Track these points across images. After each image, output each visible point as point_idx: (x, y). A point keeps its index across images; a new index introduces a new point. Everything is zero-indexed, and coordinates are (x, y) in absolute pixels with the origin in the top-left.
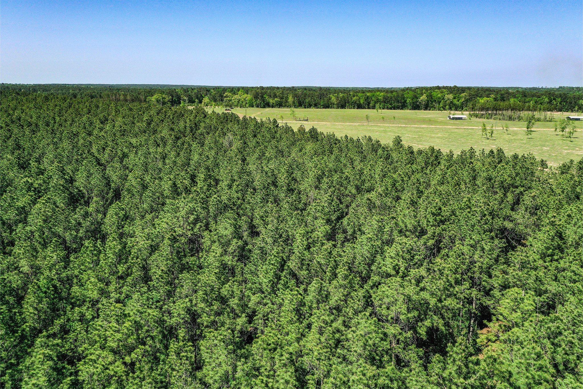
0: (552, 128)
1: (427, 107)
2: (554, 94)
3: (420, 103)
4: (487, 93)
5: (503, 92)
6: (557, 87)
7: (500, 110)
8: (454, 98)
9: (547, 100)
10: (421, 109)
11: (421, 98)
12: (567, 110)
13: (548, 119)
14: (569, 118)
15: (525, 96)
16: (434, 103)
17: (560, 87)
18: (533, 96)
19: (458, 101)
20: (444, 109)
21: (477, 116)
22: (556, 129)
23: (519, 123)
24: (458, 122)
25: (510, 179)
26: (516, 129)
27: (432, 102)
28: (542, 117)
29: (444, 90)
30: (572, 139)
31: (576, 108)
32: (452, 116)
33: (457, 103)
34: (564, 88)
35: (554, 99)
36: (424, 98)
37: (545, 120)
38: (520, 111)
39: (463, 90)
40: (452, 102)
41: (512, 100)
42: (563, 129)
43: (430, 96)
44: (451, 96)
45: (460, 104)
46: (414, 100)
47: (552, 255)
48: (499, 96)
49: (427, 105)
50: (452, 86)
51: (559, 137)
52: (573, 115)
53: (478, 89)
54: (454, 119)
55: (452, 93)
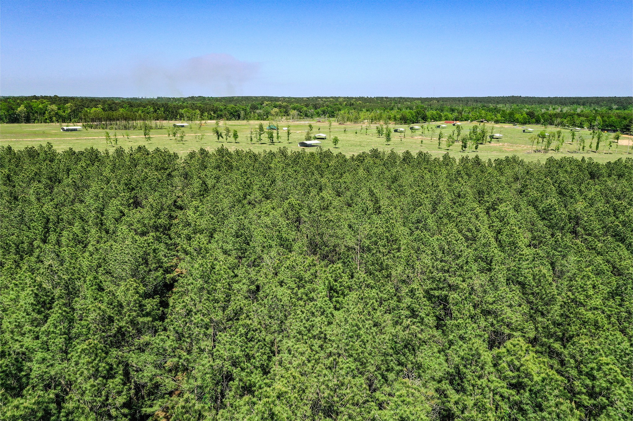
0: (165, 134)
1: (28, 120)
2: (157, 105)
3: (19, 115)
4: (94, 103)
5: (109, 102)
6: (156, 97)
7: (114, 120)
8: (59, 109)
9: (152, 109)
10: (22, 122)
11: (19, 109)
12: (171, 119)
13: (158, 127)
14: (174, 125)
15: (131, 106)
16: (36, 115)
17: (158, 98)
18: (139, 106)
19: (64, 112)
20: (52, 121)
21: (91, 127)
22: (169, 135)
23: (134, 131)
24: (74, 133)
25: (160, 164)
26: (134, 137)
27: (33, 114)
28: (154, 126)
29: (44, 101)
30: (184, 142)
31: (178, 117)
32: (65, 128)
33: (64, 114)
34: (162, 98)
35: (158, 109)
36: (21, 108)
37: (156, 128)
38: (133, 120)
39: (66, 100)
40: (57, 114)
41: (121, 110)
42: (174, 134)
43: (29, 107)
44: (54, 107)
45: (67, 116)
46: (10, 112)
47: (203, 195)
48: (106, 106)
49: (27, 117)
50: (52, 95)
51: (173, 141)
52: (178, 123)
53: (82, 99)
54: (68, 130)
55: (54, 103)
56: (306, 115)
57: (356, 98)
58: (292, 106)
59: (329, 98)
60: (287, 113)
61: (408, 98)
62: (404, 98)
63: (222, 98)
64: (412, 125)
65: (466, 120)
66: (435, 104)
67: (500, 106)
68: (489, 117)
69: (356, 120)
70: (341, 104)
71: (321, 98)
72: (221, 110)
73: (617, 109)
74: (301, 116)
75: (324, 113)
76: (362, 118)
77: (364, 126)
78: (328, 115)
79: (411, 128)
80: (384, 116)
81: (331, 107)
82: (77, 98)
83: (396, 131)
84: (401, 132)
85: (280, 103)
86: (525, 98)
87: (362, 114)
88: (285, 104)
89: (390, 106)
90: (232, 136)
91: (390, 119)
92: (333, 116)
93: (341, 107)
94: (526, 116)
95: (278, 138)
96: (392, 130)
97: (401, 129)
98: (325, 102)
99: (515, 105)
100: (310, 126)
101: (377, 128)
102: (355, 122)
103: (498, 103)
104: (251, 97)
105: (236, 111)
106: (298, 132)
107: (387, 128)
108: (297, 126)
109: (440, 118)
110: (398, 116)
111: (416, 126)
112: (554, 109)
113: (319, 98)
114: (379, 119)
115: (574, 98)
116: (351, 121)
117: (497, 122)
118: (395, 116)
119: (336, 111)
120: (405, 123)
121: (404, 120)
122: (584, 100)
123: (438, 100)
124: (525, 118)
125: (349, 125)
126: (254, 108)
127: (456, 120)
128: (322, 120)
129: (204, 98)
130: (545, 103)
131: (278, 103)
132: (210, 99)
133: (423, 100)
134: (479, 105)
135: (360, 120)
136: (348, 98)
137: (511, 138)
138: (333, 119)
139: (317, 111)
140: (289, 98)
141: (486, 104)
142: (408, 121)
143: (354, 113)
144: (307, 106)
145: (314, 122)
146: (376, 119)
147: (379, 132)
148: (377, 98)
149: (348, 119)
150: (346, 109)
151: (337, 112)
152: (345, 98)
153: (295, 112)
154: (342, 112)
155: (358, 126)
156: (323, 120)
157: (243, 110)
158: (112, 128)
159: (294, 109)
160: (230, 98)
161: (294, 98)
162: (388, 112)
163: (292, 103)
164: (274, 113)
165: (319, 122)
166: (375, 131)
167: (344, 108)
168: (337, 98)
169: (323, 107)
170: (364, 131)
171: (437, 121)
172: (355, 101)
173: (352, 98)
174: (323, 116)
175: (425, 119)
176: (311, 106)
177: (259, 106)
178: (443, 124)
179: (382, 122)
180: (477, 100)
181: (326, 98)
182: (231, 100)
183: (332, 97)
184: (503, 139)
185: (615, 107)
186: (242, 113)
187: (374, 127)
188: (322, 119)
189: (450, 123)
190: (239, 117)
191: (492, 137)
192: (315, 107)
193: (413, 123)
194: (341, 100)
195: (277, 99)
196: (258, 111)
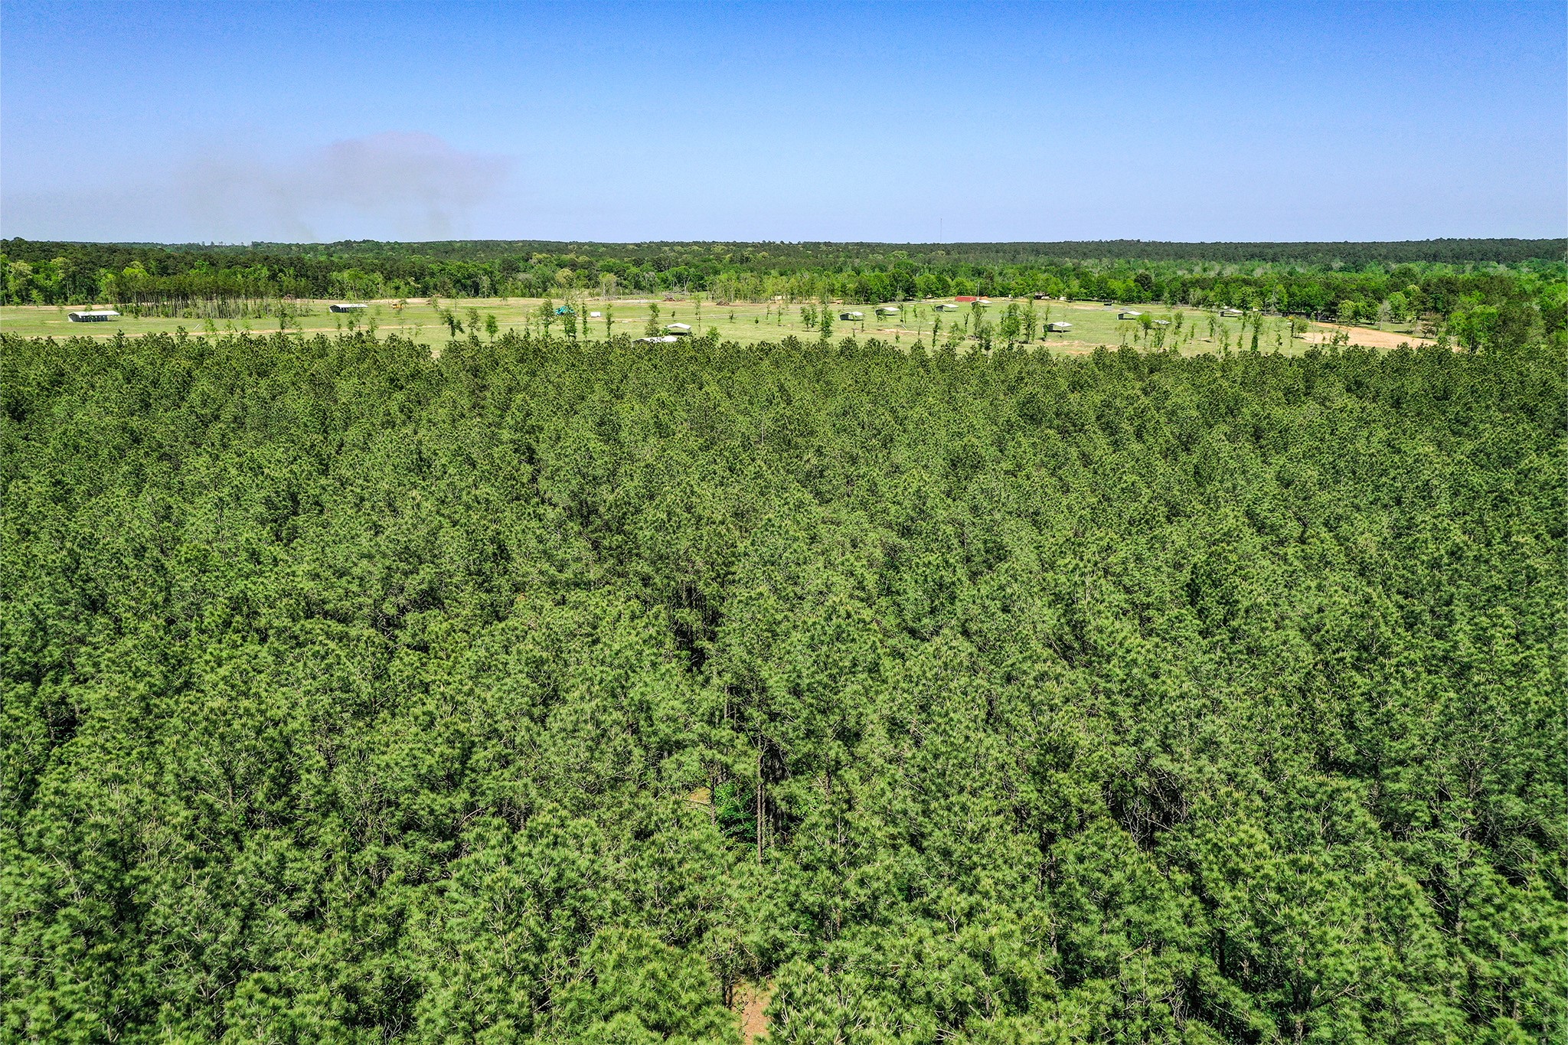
0: (324, 326)
2: (278, 261)
6: (249, 243)
7: (193, 295)
8: (36, 271)
9: (265, 272)
12: (312, 295)
14: (337, 308)
17: (255, 245)
19: (48, 277)
22: (339, 326)
31: (330, 290)
32: (78, 314)
34: (268, 246)
35: (281, 271)
38: (237, 296)
39: (49, 249)
40: (35, 282)
42: (351, 326)
44: (24, 266)
45: (56, 288)
48: (153, 263)
50: (9, 238)
52: (341, 304)
54: (86, 319)
55: (19, 256)
56: (638, 286)
57: (754, 245)
58: (601, 263)
59: (688, 244)
60: (592, 282)
61: (879, 245)
62: (869, 245)
63: (423, 244)
64: (882, 306)
65: (1002, 294)
66: (942, 260)
67: (1087, 264)
68: (1052, 287)
69: (756, 295)
70: (719, 259)
71: (671, 245)
72: (432, 275)
73: (1341, 269)
74: (626, 287)
75: (680, 280)
76: (770, 290)
77: (774, 308)
78: (689, 284)
79: (880, 312)
80: (821, 284)
81: (697, 267)
82: (72, 245)
83: (845, 317)
84: (855, 320)
85: (572, 256)
86: (1147, 244)
87: (769, 283)
88: (582, 259)
89: (836, 262)
90: (483, 329)
91: (832, 291)
92: (703, 288)
93: (719, 266)
94: (1132, 284)
95: (585, 332)
96: (837, 317)
97: (858, 314)
98: (681, 254)
99: (1122, 261)
100: (654, 308)
101: (803, 311)
102: (754, 301)
103: (1085, 256)
104: (497, 244)
105: (470, 277)
106: (626, 321)
107: (824, 313)
108: (623, 308)
109: (943, 290)
110: (851, 286)
111: (890, 308)
112: (1205, 270)
113: (666, 244)
114: (809, 293)
115: (1255, 245)
116: (745, 297)
117: (1070, 298)
118: (844, 286)
119: (708, 274)
120: (867, 301)
121: (865, 295)
122: (1278, 250)
123: (948, 249)
124: (1129, 290)
125: (740, 306)
126: (510, 268)
127: (981, 294)
128: (674, 296)
129: (378, 245)
130: (1191, 255)
131: (566, 257)
132: (395, 247)
133: (912, 250)
134: (1043, 259)
135: (765, 295)
136: (735, 244)
137: (1090, 330)
138: (703, 294)
139: (662, 275)
140: (591, 244)
141: (1056, 260)
142: (873, 297)
143: (750, 279)
144: (638, 263)
145: (659, 299)
146: (800, 293)
147: (807, 319)
148: (806, 245)
149: (738, 294)
150: (732, 272)
151: (712, 277)
152: (727, 244)
153: (611, 278)
154: (723, 277)
155: (760, 309)
156: (679, 296)
157: (486, 272)
158: (190, 314)
159: (610, 270)
160: (443, 244)
161: (603, 245)
162: (828, 276)
163: (601, 256)
164: (563, 281)
165: (671, 299)
166: (798, 318)
167: (726, 269)
168: (708, 246)
169: (678, 265)
170: (773, 318)
171: (939, 296)
172: (752, 253)
173: (746, 245)
174: (677, 288)
175: (910, 292)
176: (647, 265)
177: (521, 265)
178: (950, 303)
179: (815, 300)
180: (1036, 249)
181: (682, 244)
182: (447, 249)
183: (696, 243)
184: (1073, 333)
185: (1337, 264)
186: (485, 281)
187: (795, 308)
188: (676, 292)
189: (968, 300)
190: (476, 291)
191: (1049, 329)
192: (659, 266)
193: (885, 301)
194: (718, 249)
195: (560, 248)
196: (521, 276)
